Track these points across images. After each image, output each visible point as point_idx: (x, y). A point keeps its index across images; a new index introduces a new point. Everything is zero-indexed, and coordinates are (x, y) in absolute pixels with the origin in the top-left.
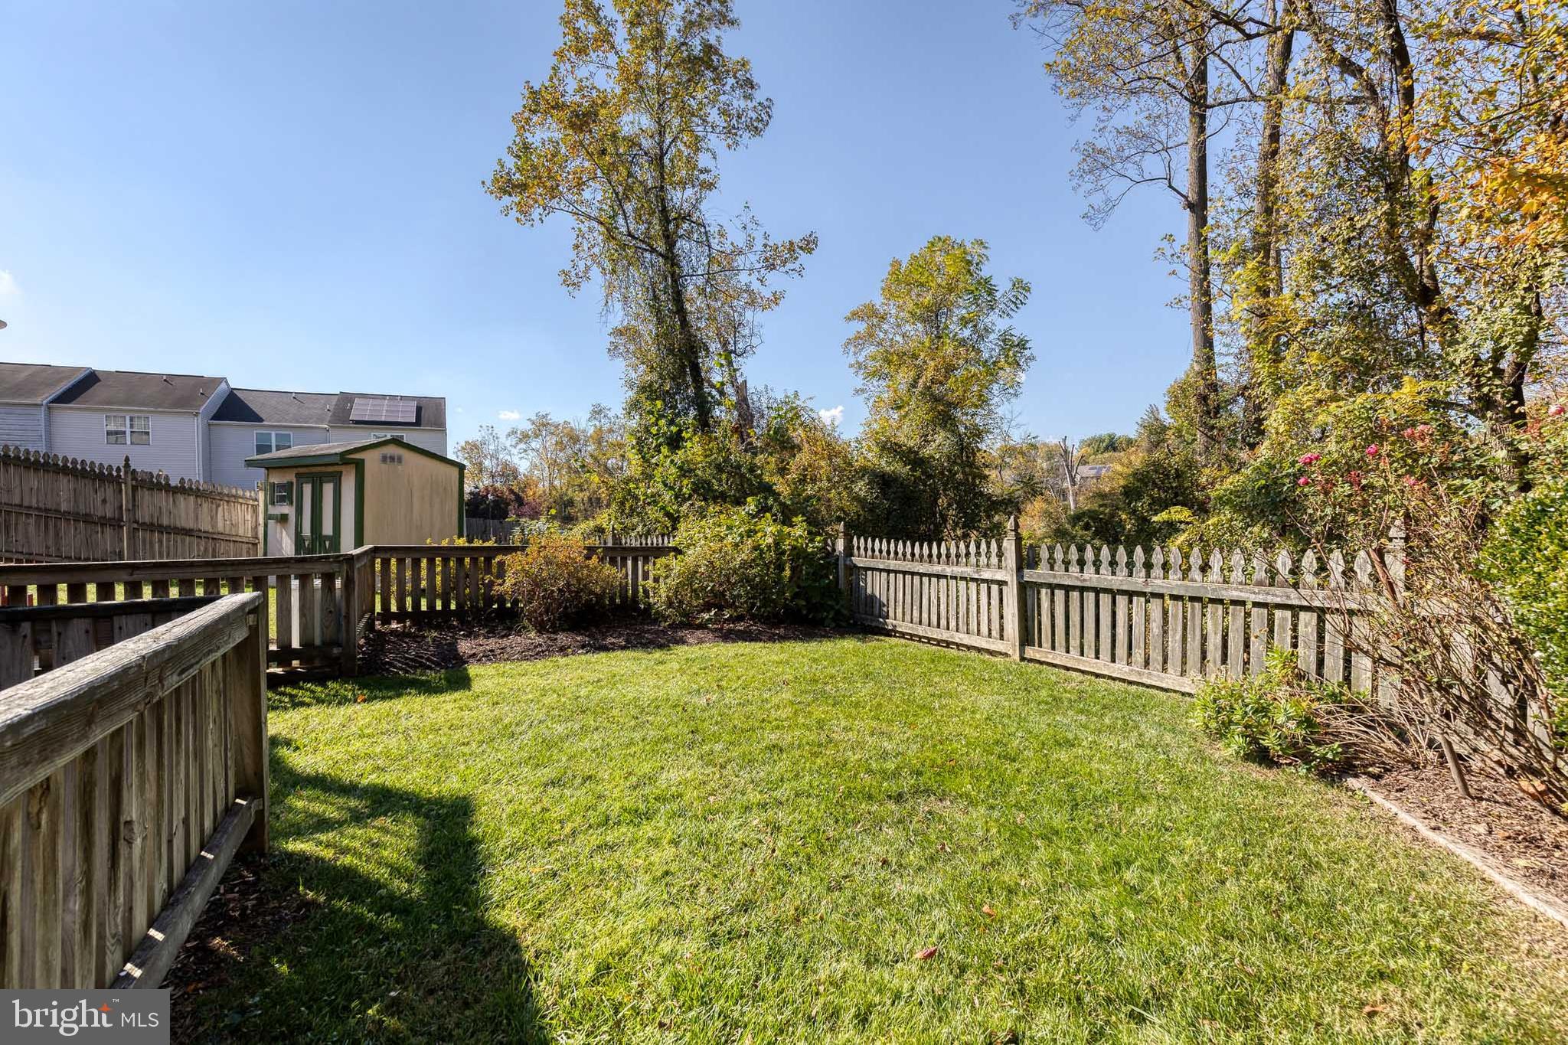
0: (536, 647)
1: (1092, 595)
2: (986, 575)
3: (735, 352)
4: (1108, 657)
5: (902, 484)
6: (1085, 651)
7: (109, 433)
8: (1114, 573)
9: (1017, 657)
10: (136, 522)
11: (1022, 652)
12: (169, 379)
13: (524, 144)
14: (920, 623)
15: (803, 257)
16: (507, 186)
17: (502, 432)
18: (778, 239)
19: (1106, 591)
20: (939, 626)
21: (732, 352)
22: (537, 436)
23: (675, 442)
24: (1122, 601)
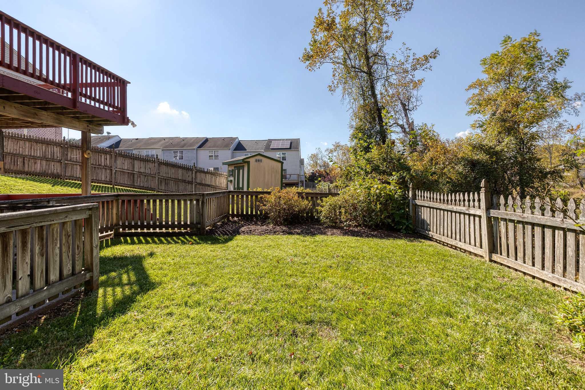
0: (266, 230)
1: (530, 227)
2: (472, 211)
3: (409, 109)
4: (540, 266)
5: (483, 165)
6: (526, 261)
7: (210, 156)
8: (543, 215)
9: (487, 259)
10: (196, 182)
11: (490, 257)
12: (224, 139)
13: (315, 40)
14: (444, 235)
15: (431, 60)
16: (308, 57)
17: (323, 150)
18: (420, 55)
19: (538, 225)
20: (452, 238)
21: (407, 109)
22: (335, 151)
23: (367, 149)
24: (548, 232)
